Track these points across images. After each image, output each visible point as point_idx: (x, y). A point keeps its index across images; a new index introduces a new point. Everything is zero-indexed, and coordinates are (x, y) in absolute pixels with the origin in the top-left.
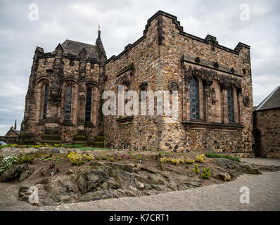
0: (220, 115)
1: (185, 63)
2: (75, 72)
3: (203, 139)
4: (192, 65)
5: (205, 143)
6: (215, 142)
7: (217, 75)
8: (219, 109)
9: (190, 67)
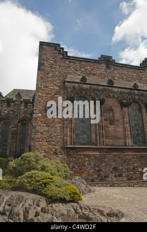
0: (122, 136)
1: (66, 84)
2: (11, 112)
3: (95, 166)
4: (77, 85)
5: (99, 171)
6: (115, 169)
7: (113, 92)
8: (121, 129)
9: (74, 87)
